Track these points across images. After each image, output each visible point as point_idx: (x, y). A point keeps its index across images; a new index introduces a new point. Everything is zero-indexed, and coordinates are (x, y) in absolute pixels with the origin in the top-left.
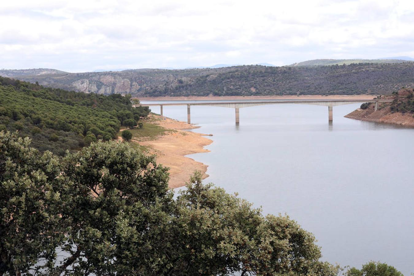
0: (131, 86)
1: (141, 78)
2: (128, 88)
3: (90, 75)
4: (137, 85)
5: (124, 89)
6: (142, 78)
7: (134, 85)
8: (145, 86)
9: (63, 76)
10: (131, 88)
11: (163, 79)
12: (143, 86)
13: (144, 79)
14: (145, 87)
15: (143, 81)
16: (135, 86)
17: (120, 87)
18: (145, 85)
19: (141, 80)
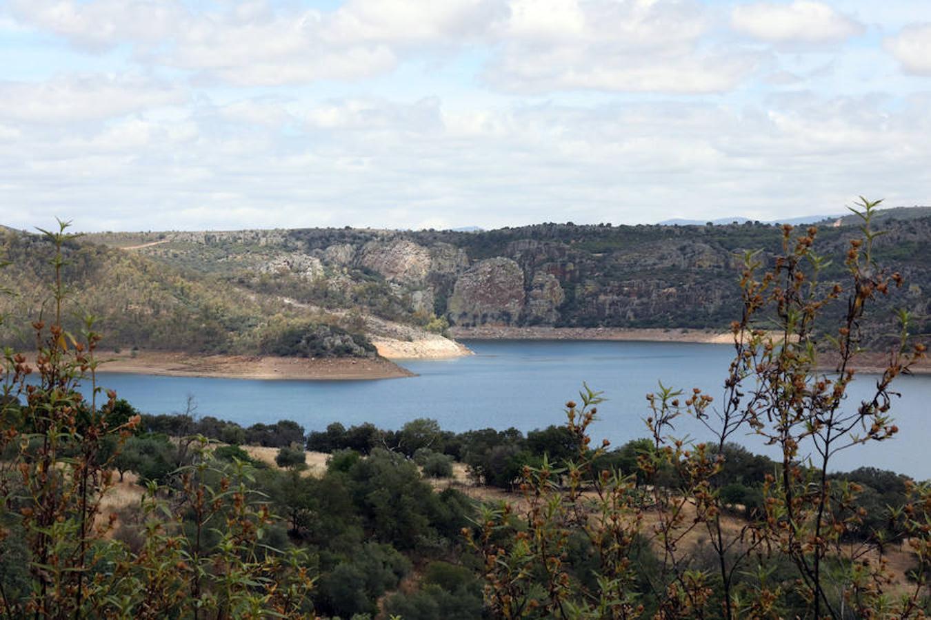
0: (528, 288)
1: (557, 253)
2: (512, 297)
3: (263, 241)
4: (553, 284)
5: (493, 301)
6: (563, 255)
7: (541, 286)
8: (590, 288)
9: (151, 240)
10: (526, 302)
11: (667, 263)
12: (579, 292)
13: (572, 258)
14: (595, 295)
15: (571, 266)
16: (546, 291)
17: (473, 294)
18: (591, 286)
19: (564, 265)
